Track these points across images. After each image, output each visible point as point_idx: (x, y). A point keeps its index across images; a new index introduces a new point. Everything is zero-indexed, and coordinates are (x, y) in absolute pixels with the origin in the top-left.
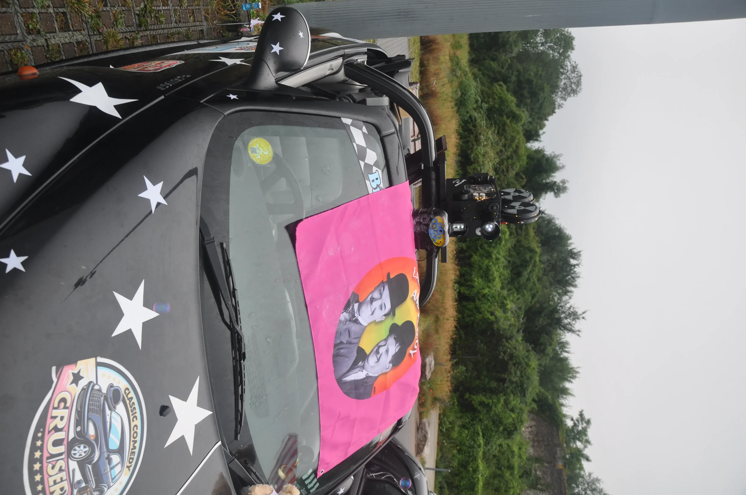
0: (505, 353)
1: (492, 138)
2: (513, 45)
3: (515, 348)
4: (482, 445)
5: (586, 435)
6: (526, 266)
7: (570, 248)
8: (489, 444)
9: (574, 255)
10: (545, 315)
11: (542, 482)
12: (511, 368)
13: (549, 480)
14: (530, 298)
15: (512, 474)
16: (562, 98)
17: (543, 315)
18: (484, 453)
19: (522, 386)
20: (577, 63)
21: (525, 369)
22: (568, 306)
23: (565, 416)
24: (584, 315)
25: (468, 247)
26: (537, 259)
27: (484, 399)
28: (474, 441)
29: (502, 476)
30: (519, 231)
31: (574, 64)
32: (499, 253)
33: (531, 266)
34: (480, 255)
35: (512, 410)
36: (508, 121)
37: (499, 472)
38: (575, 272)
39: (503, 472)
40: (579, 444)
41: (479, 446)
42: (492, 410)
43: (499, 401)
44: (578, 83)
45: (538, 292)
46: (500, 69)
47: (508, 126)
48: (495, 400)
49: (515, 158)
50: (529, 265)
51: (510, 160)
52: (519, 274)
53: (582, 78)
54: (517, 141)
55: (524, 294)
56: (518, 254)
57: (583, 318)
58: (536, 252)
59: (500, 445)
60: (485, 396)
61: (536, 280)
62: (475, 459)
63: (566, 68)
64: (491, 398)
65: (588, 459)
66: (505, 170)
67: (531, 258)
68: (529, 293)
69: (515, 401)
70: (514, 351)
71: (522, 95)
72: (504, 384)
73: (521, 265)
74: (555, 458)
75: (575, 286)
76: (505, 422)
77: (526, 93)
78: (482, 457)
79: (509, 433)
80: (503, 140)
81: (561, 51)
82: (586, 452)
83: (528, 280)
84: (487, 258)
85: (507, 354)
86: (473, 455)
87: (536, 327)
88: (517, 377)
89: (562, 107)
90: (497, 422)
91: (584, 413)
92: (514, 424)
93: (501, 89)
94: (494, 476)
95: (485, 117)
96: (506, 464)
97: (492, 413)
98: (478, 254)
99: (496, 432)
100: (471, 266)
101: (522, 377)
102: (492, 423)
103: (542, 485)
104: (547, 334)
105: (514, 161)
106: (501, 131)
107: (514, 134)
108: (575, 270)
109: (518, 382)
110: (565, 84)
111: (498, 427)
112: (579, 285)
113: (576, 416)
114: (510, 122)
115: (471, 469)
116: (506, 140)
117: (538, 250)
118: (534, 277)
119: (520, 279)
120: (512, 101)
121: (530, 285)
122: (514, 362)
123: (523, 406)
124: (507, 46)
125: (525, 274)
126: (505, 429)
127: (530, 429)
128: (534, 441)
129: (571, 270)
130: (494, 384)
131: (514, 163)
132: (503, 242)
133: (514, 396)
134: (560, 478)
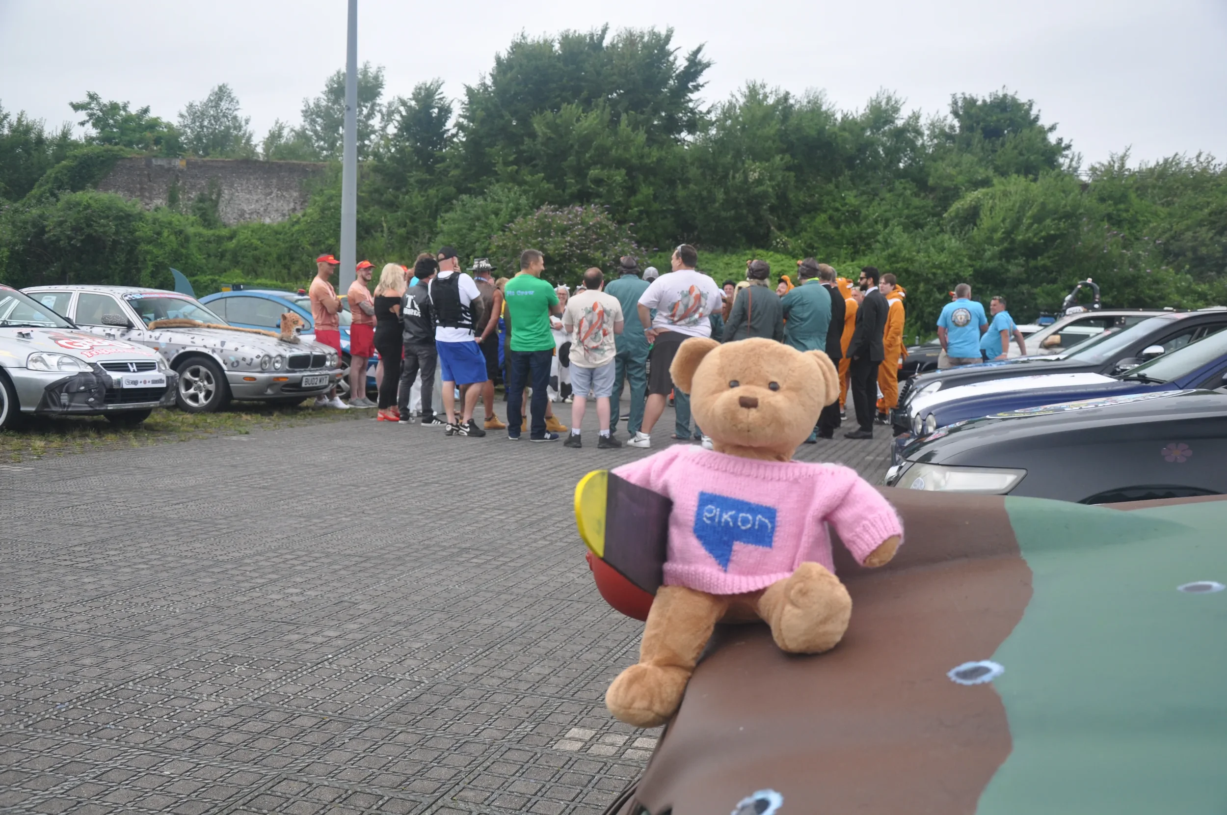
0: (70, 238)
3: (61, 224)
5: (109, 105)
11: (206, 192)
12: (96, 231)
13: (203, 183)
19: (121, 218)
21: (94, 211)
29: (235, 254)
35: (159, 234)
37: (228, 256)
42: (162, 262)
43: (148, 252)
48: (149, 257)
69: (145, 230)
70: (68, 224)
72: (121, 243)
74: (169, 170)
82: (134, 110)
85: (73, 235)
88: (108, 224)
97: (166, 261)
101: (107, 217)
103: (211, 193)
109: (116, 223)
122: (84, 225)
126: (183, 247)
128: (142, 197)
130: (122, 257)
133: (136, 231)
134: (201, 167)
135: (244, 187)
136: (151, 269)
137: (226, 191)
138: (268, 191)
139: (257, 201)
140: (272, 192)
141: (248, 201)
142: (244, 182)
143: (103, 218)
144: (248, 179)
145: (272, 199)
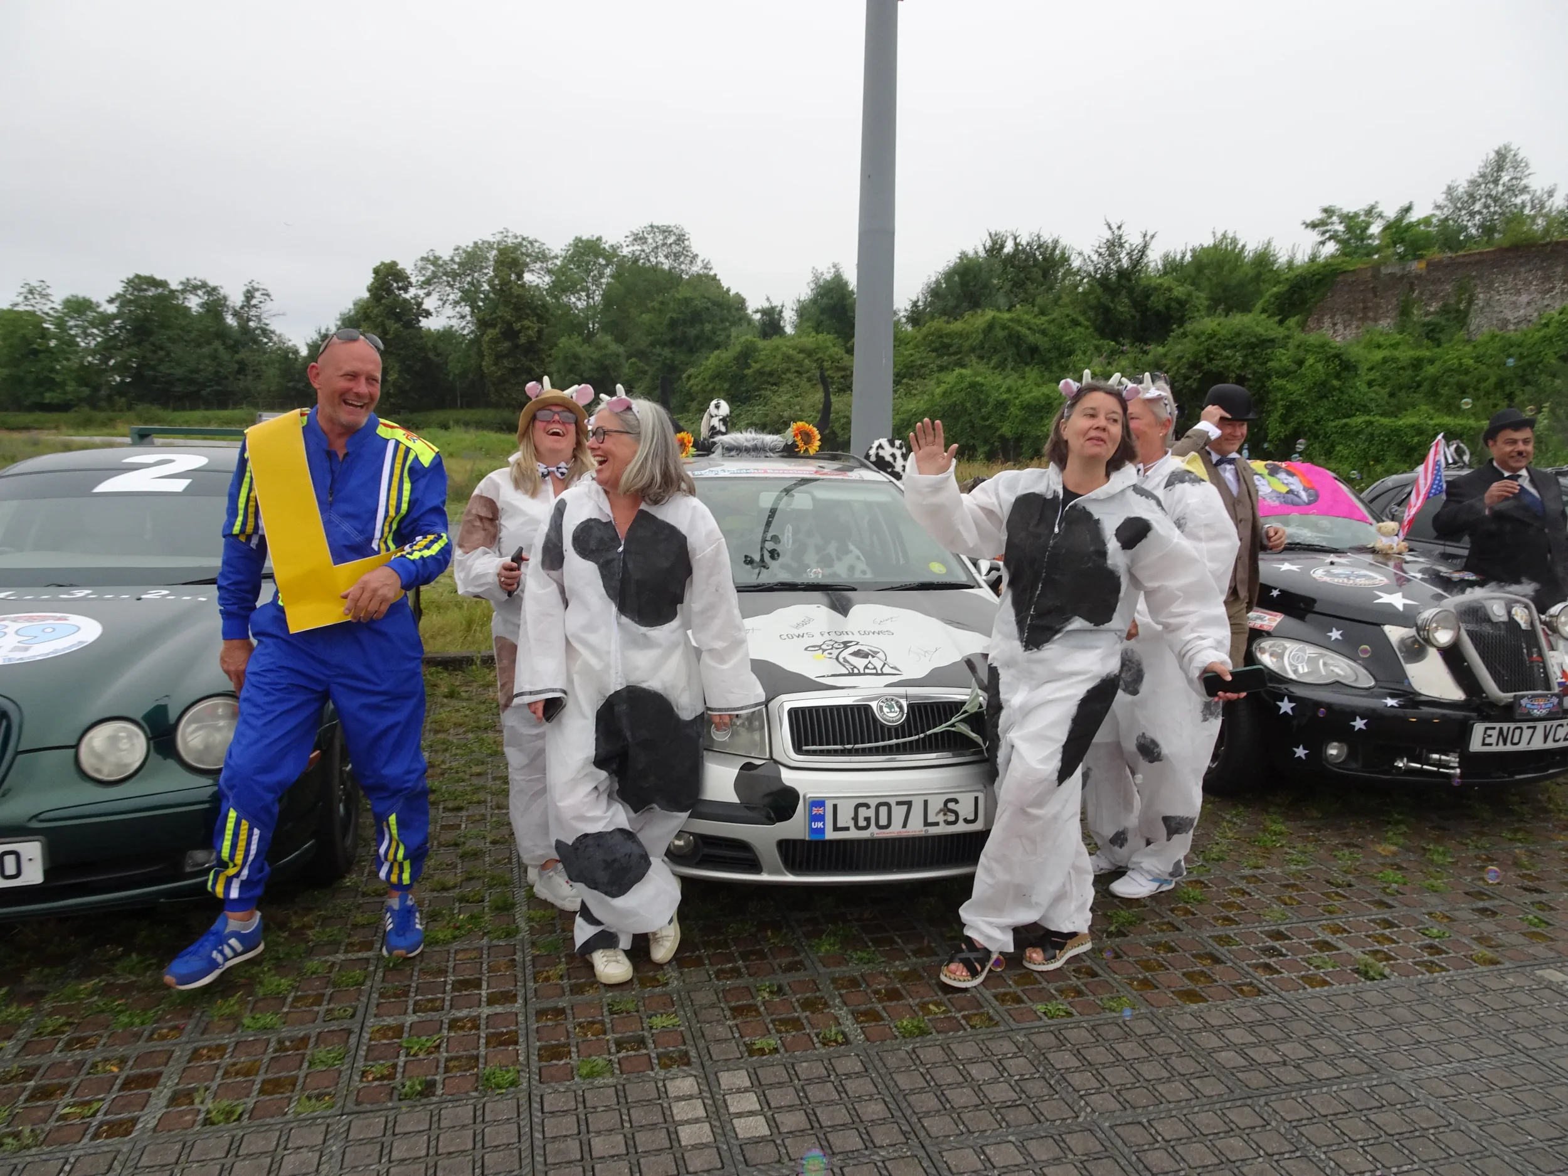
0: (1187, 378)
1: (788, 396)
2: (604, 352)
3: (1180, 358)
4: (1367, 418)
5: (1356, 215)
6: (1019, 337)
7: (982, 253)
8: (1365, 406)
9: (995, 249)
10: (1112, 302)
11: (1452, 301)
12: (1217, 365)
13: (1449, 288)
14: (1079, 329)
15: (1431, 361)
16: (691, 262)
17: (1112, 305)
18: (1383, 414)
19: (1253, 346)
20: (629, 234)
21: (1219, 340)
22: (1095, 257)
23: (1313, 259)
24: (1114, 227)
25: (986, 442)
26: (1007, 316)
27: (1276, 416)
28: (1358, 433)
29: (1435, 380)
30: (952, 350)
31: (631, 239)
32: (999, 387)
33: (1019, 328)
34: (1000, 421)
36: (756, 366)
37: (1426, 386)
38: (1028, 244)
39: (1426, 379)
40: (1375, 229)
41: (1371, 423)
42: (1299, 401)
43: (1281, 388)
44: (666, 231)
45: (1068, 316)
46: (648, 377)
47: (763, 367)
48: (1279, 395)
49: (820, 355)
50: (1018, 332)
51: (825, 364)
52: (1034, 350)
53: (655, 224)
54: (791, 352)
55: (1071, 340)
56: (996, 351)
57: (1119, 228)
58: (994, 318)
59: (1370, 384)
60: (1269, 413)
61: (1044, 318)
62: (1396, 431)
63: (637, 253)
64: (1274, 403)
65: (1408, 210)
66: (843, 373)
67: (1004, 327)
68: (1070, 330)
69: (1283, 358)
70: (1184, 360)
71: (697, 338)
72: (1249, 380)
73: (1017, 346)
74: (1402, 277)
75: (1056, 243)
76: (1324, 377)
77: (693, 332)
78: (1393, 419)
79: (1345, 366)
80: (789, 375)
81: (602, 261)
82: (1391, 213)
83: (1044, 332)
84: (1006, 409)
85: (1190, 374)
86: (1387, 435)
87: (1133, 317)
88: (1234, 355)
89: (708, 262)
90: (1322, 390)
91: (1308, 221)
92: (1328, 360)
93: (696, 377)
94: (1433, 394)
95: (746, 407)
96: (1409, 372)
97: (1303, 399)
98: (998, 425)
99: (1342, 392)
100: (1019, 439)
101: (1235, 346)
102: (1325, 400)
103: (1459, 302)
104: (1148, 297)
105: (826, 358)
106: (771, 380)
107: (779, 356)
108: (1024, 243)
109: (1244, 352)
110: (666, 257)
111: (1334, 388)
112: (1055, 236)
113: (1314, 236)
114: (756, 362)
115: (1416, 440)
116: (788, 370)
117: (990, 314)
118: (1038, 322)
119: (1042, 348)
120: (718, 358)
121: (1053, 329)
122: (1205, 360)
123: (1291, 344)
124: (607, 362)
125: (1033, 338)
126: (1338, 376)
127: (1340, 327)
128: (1364, 319)
129: (1024, 250)
131: (831, 356)
132: (979, 379)
133: (1272, 360)
134: (1447, 266)
135: (1509, 286)
136: (1280, 411)
137: (1481, 296)
138: (1548, 286)
139: (1528, 303)
140: (1554, 288)
141: (1515, 306)
142: (1510, 279)
143: (1230, 348)
144: (1517, 274)
145: (1553, 297)
